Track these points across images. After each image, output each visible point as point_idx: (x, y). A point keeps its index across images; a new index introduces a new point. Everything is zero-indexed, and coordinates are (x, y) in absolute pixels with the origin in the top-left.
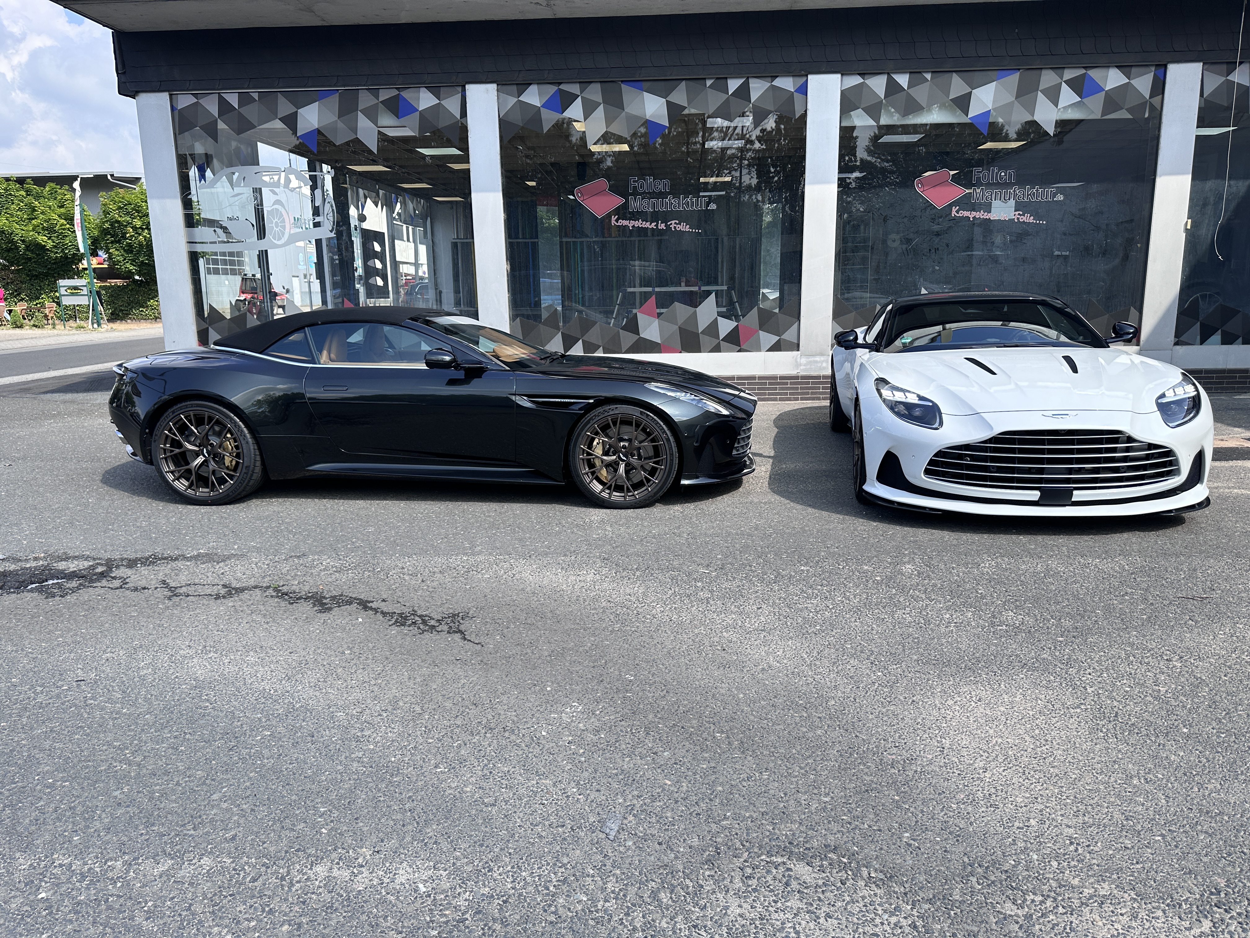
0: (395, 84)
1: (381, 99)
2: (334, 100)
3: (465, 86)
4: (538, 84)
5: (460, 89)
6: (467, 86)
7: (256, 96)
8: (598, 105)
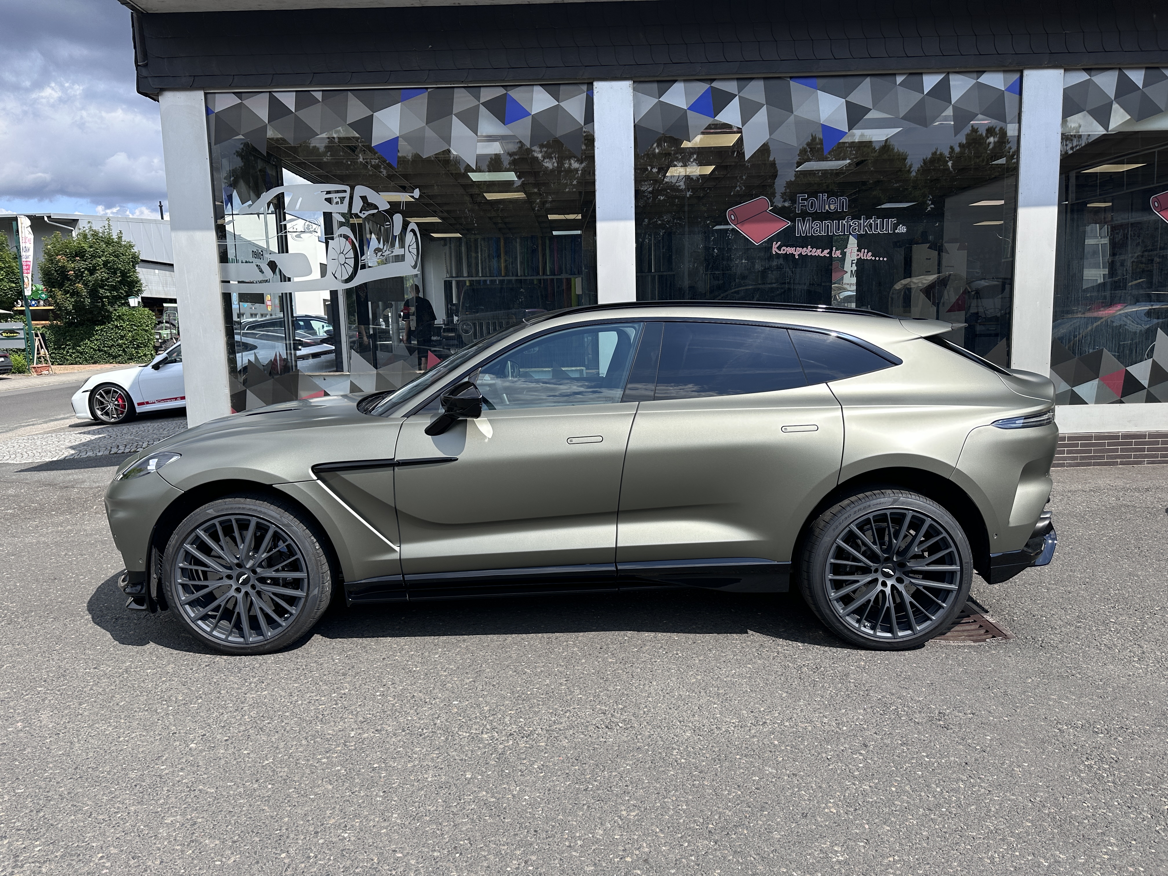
0: (503, 81)
1: (482, 100)
2: (421, 101)
3: (592, 84)
4: (685, 81)
5: (585, 88)
6: (596, 84)
7: (319, 96)
8: (760, 106)
